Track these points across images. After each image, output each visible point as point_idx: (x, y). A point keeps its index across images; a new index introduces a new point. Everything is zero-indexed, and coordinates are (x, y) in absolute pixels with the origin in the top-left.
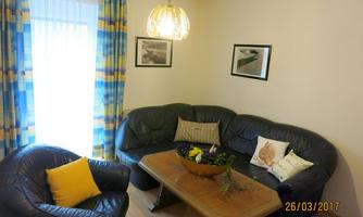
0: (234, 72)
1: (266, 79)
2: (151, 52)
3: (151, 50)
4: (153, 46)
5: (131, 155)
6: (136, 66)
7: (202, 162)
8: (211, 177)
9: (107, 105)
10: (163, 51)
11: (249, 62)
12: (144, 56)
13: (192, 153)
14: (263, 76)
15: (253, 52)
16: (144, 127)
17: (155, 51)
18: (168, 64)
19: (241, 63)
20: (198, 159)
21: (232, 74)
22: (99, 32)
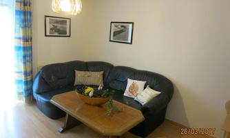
0: (112, 40)
1: (131, 43)
2: (56, 27)
3: (55, 25)
4: (57, 22)
5: (44, 97)
6: (46, 36)
7: (93, 96)
8: (99, 106)
9: (25, 63)
10: (64, 26)
11: (120, 33)
12: (51, 29)
13: (87, 91)
14: (130, 41)
15: (122, 26)
16: (52, 77)
17: (59, 26)
18: (68, 34)
19: (115, 34)
20: (91, 94)
21: (110, 41)
22: (16, 11)
